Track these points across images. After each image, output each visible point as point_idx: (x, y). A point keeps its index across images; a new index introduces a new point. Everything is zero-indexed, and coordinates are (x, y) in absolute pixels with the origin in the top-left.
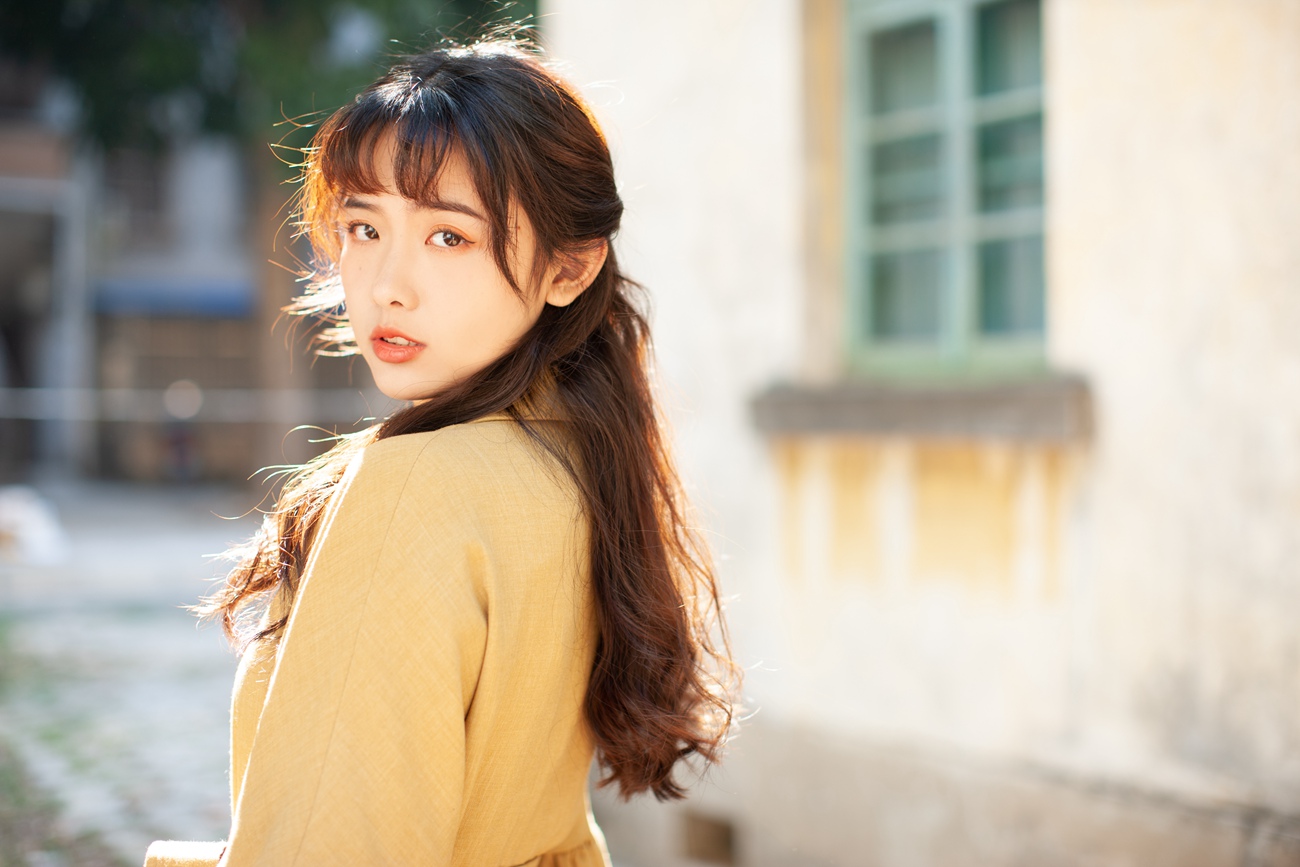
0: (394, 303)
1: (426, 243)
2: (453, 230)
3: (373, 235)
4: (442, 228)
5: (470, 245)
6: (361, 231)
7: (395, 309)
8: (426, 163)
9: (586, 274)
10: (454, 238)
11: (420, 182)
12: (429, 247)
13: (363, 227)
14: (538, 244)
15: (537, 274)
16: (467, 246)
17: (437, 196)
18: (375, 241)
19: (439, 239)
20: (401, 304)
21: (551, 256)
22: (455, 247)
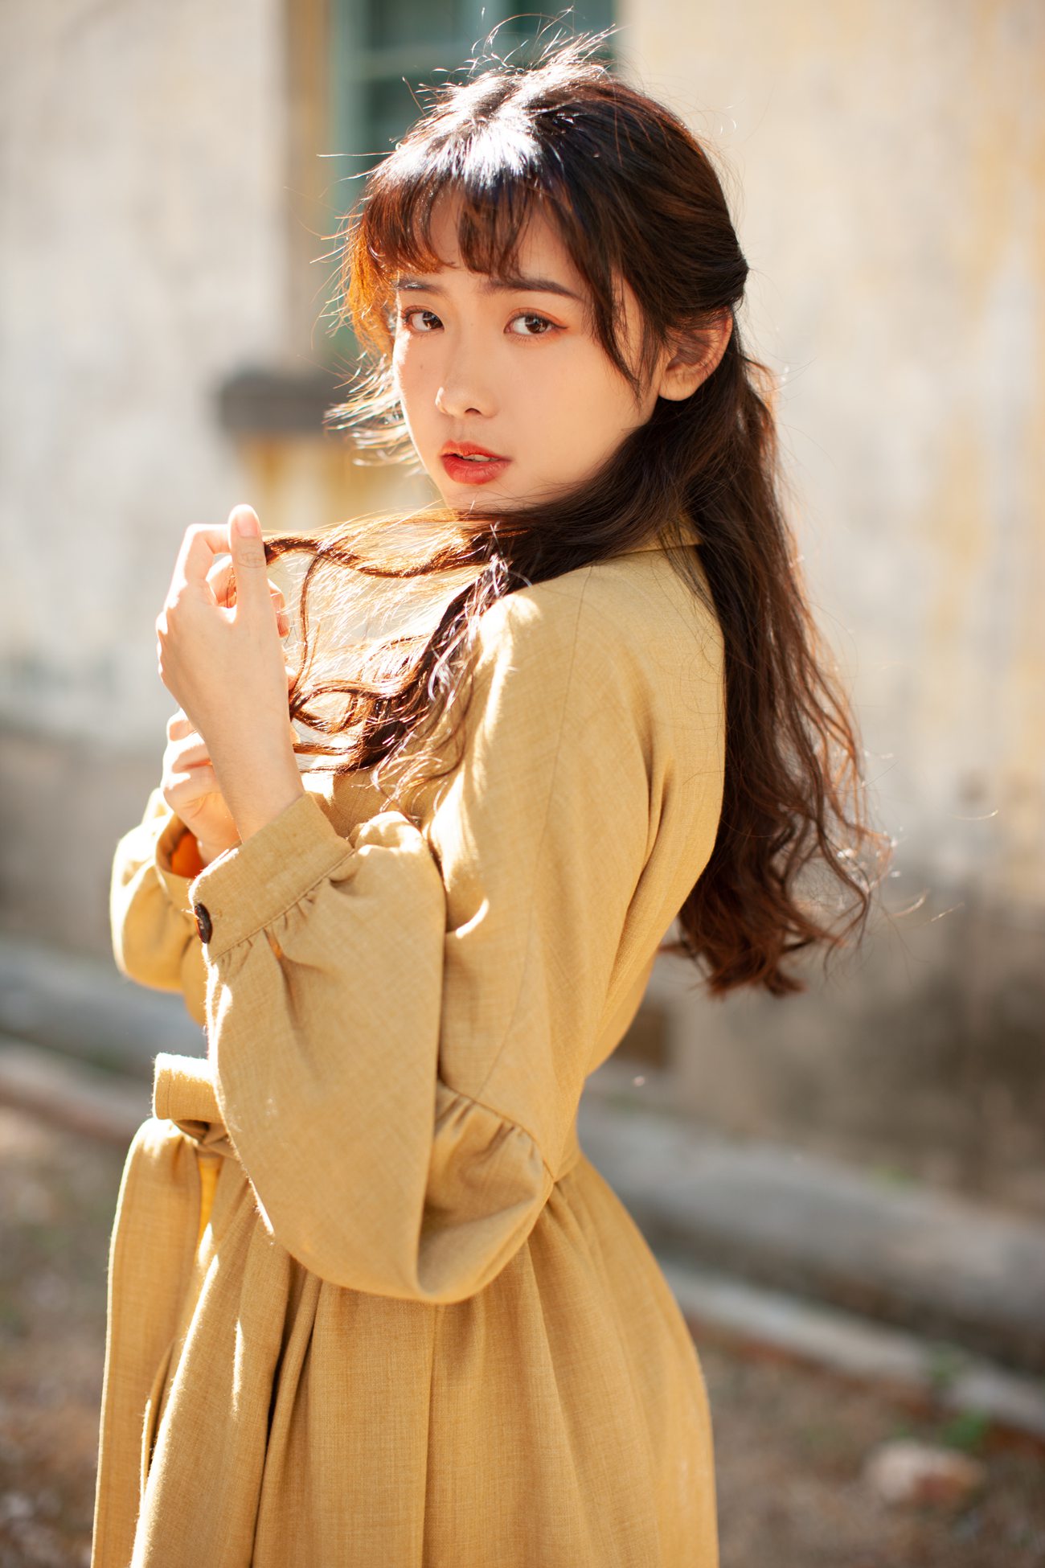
0: (470, 410)
1: (505, 332)
2: (538, 313)
3: (435, 323)
4: (525, 311)
5: (559, 330)
6: (418, 320)
7: (472, 417)
8: (501, 231)
9: (710, 356)
10: (538, 323)
11: (496, 252)
12: (510, 336)
13: (421, 315)
14: (646, 323)
15: (648, 361)
16: (557, 332)
17: (517, 270)
18: (438, 331)
19: (521, 326)
20: (477, 412)
21: (663, 337)
22: (542, 335)
